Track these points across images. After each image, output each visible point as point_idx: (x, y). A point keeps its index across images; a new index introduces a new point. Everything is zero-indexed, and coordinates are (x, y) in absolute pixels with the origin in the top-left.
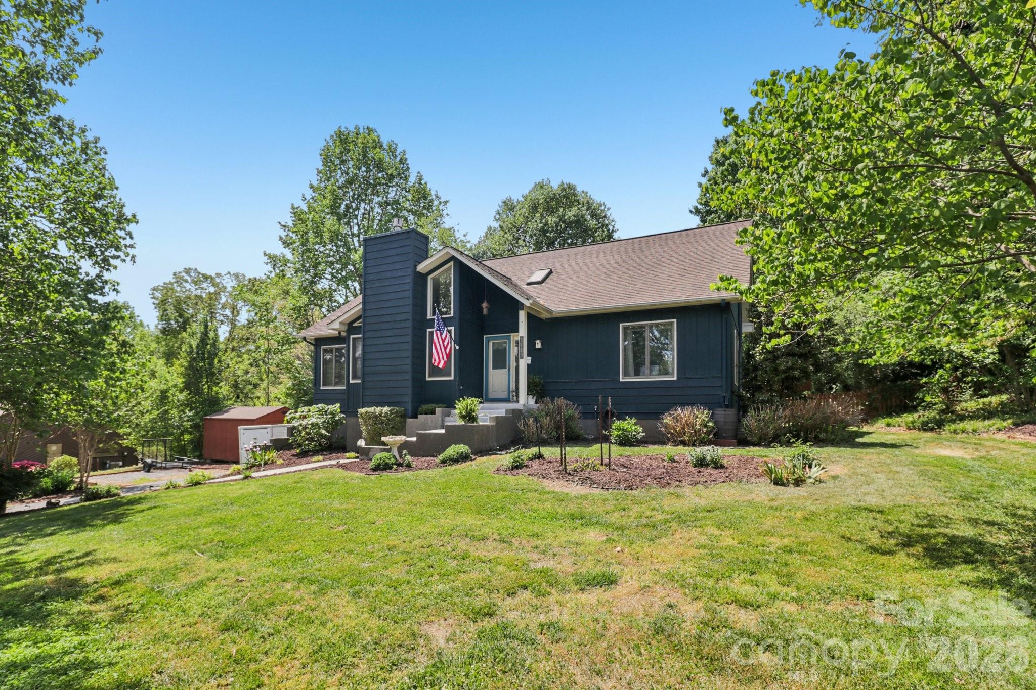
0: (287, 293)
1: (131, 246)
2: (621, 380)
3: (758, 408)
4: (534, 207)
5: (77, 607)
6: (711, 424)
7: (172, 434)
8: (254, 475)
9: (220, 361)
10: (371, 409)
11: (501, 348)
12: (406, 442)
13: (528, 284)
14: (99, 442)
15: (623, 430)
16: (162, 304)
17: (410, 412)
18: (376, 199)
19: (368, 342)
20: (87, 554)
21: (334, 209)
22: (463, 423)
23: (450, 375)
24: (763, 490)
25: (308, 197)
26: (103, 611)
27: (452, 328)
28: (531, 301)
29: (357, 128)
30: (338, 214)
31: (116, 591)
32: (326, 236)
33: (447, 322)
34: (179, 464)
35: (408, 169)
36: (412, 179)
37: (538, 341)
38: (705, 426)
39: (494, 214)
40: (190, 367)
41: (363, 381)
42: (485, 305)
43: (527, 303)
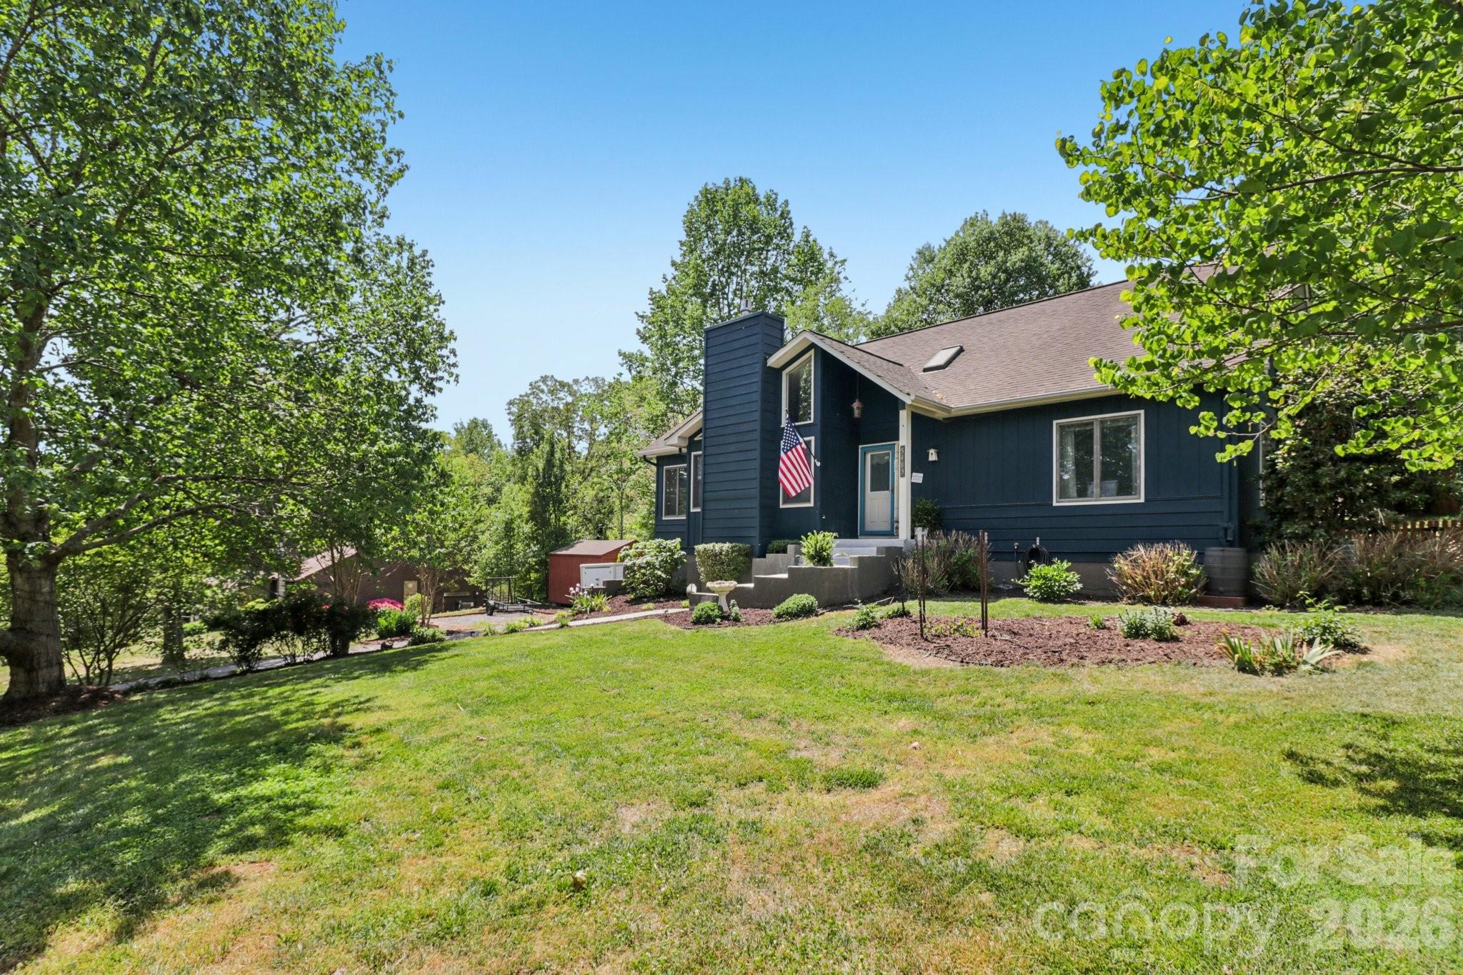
0: (643, 399)
1: (454, 365)
2: (1055, 504)
3: (1283, 547)
4: (961, 257)
5: (333, 750)
6: (1194, 571)
7: (516, 573)
8: (571, 624)
9: (567, 486)
10: (710, 546)
11: (882, 462)
12: (736, 589)
13: (925, 370)
14: (441, 580)
15: (1045, 578)
16: (517, 420)
17: (757, 550)
18: (751, 269)
19: (710, 460)
20: (368, 700)
21: (697, 290)
22: (811, 565)
23: (809, 501)
24: (1222, 676)
25: (669, 277)
26: (352, 757)
27: (812, 438)
28: (913, 397)
29: (727, 182)
30: (701, 295)
31: (373, 739)
32: (688, 323)
33: (804, 431)
34: (521, 607)
35: (791, 224)
36: (797, 237)
37: (932, 451)
38: (1185, 574)
39: (906, 271)
40: (536, 494)
41: (703, 510)
42: (856, 405)
43: (908, 400)
